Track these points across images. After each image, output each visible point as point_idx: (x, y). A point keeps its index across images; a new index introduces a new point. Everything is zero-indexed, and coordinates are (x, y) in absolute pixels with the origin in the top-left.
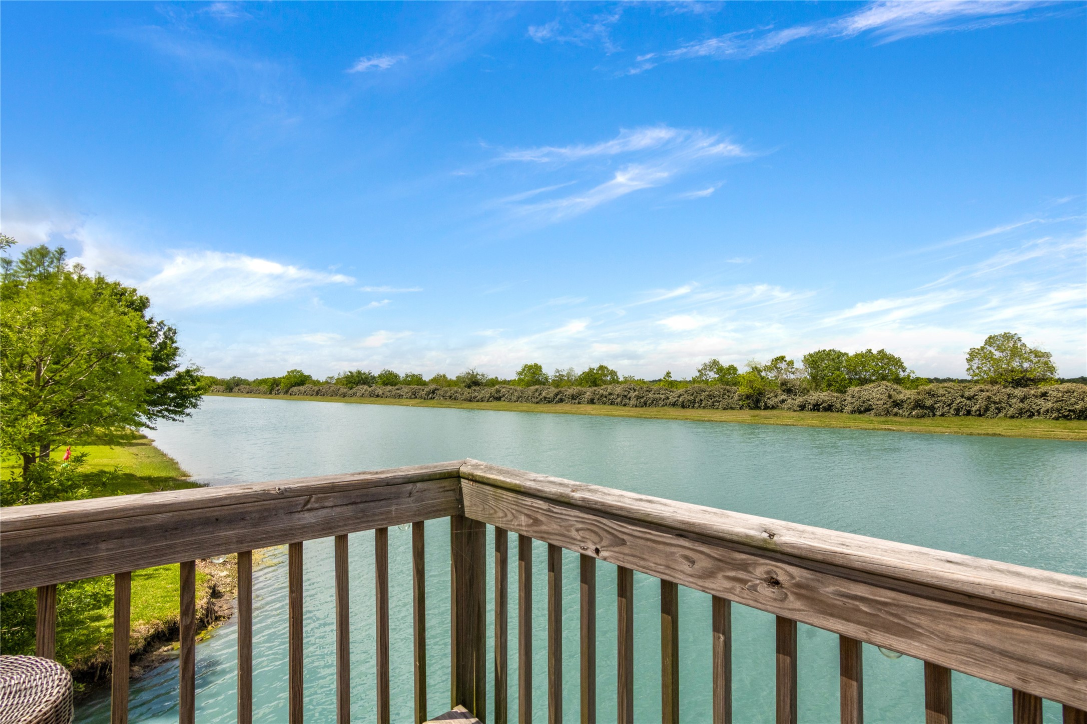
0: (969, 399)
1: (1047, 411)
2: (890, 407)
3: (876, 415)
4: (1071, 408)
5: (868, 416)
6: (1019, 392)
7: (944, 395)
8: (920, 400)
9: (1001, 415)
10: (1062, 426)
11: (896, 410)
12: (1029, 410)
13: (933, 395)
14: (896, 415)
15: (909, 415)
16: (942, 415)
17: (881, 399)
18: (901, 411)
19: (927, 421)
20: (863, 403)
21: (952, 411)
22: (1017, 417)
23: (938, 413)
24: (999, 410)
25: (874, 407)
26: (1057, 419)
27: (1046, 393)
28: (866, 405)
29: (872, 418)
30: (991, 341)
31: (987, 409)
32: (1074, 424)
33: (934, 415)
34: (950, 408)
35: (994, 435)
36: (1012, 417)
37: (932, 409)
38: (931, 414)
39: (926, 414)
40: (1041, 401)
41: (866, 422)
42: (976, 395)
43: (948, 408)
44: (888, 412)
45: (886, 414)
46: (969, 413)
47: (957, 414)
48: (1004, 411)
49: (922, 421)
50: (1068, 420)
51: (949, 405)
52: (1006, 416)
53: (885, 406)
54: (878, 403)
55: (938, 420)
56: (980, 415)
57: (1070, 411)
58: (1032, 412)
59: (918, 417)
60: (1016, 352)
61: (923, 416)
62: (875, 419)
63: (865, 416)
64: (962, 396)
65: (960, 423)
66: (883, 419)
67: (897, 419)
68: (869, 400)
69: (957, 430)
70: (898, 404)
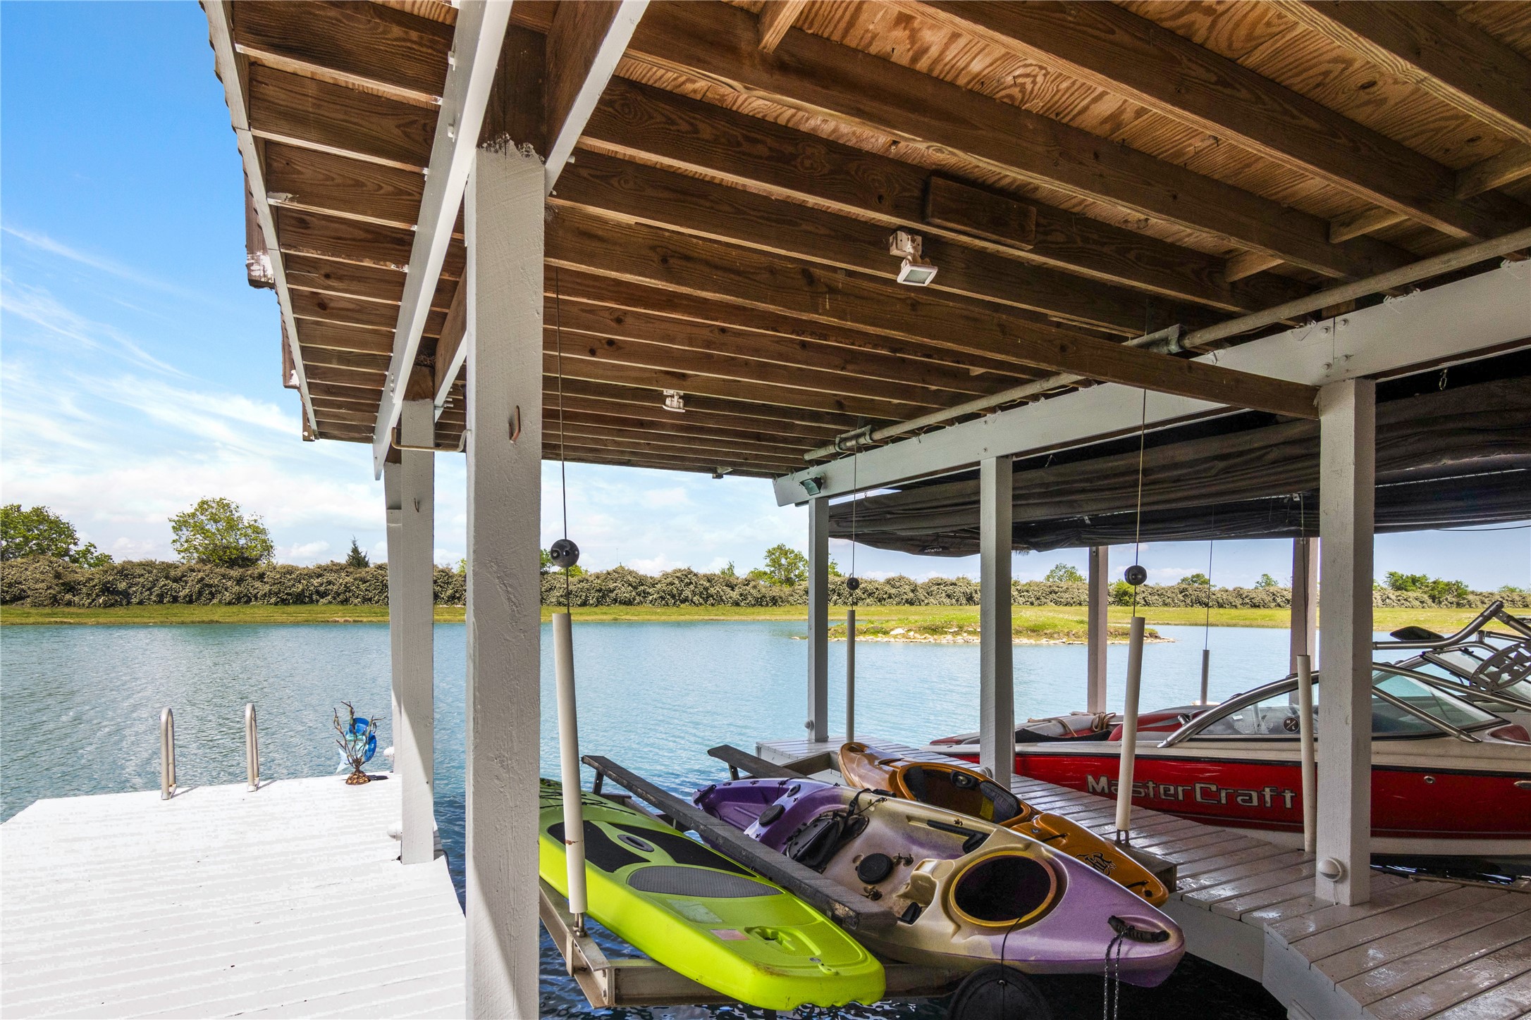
0: (176, 580)
1: (265, 594)
2: (60, 593)
3: (34, 605)
4: (288, 591)
5: (19, 607)
6: (235, 573)
7: (142, 575)
8: (109, 582)
9: (215, 601)
10: (280, 611)
11: (68, 596)
12: (246, 595)
13: (126, 576)
14: (69, 604)
15: (90, 604)
16: (141, 603)
17: (43, 581)
18: (76, 599)
19: (119, 611)
20: (9, 587)
21: (153, 598)
22: (234, 603)
23: (134, 600)
24: (213, 595)
25: (29, 593)
26: (276, 604)
27: (264, 574)
28: (15, 590)
29: (26, 610)
30: (203, 506)
31: (200, 593)
32: (292, 609)
33: (129, 603)
34: (151, 594)
35: (211, 622)
36: (230, 603)
37: (126, 595)
38: (124, 602)
39: (116, 601)
40: (258, 584)
41: (18, 615)
42: (185, 576)
43: (148, 592)
44: (56, 600)
45: (53, 604)
46: (175, 600)
47: (161, 602)
48: (219, 596)
49: (111, 611)
50: (285, 604)
51: (149, 589)
52: (220, 602)
53: (51, 591)
54: (37, 586)
55: (135, 609)
56: (191, 602)
57: (287, 594)
58: (249, 597)
59: (106, 605)
60: (232, 525)
61: (112, 605)
62: (33, 611)
63: (15, 608)
64: (167, 578)
65: (165, 612)
66: (47, 610)
67: (72, 609)
68: (20, 583)
69: (162, 619)
70: (71, 588)
